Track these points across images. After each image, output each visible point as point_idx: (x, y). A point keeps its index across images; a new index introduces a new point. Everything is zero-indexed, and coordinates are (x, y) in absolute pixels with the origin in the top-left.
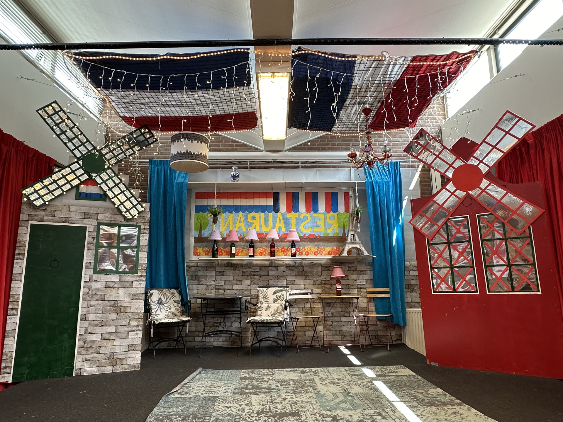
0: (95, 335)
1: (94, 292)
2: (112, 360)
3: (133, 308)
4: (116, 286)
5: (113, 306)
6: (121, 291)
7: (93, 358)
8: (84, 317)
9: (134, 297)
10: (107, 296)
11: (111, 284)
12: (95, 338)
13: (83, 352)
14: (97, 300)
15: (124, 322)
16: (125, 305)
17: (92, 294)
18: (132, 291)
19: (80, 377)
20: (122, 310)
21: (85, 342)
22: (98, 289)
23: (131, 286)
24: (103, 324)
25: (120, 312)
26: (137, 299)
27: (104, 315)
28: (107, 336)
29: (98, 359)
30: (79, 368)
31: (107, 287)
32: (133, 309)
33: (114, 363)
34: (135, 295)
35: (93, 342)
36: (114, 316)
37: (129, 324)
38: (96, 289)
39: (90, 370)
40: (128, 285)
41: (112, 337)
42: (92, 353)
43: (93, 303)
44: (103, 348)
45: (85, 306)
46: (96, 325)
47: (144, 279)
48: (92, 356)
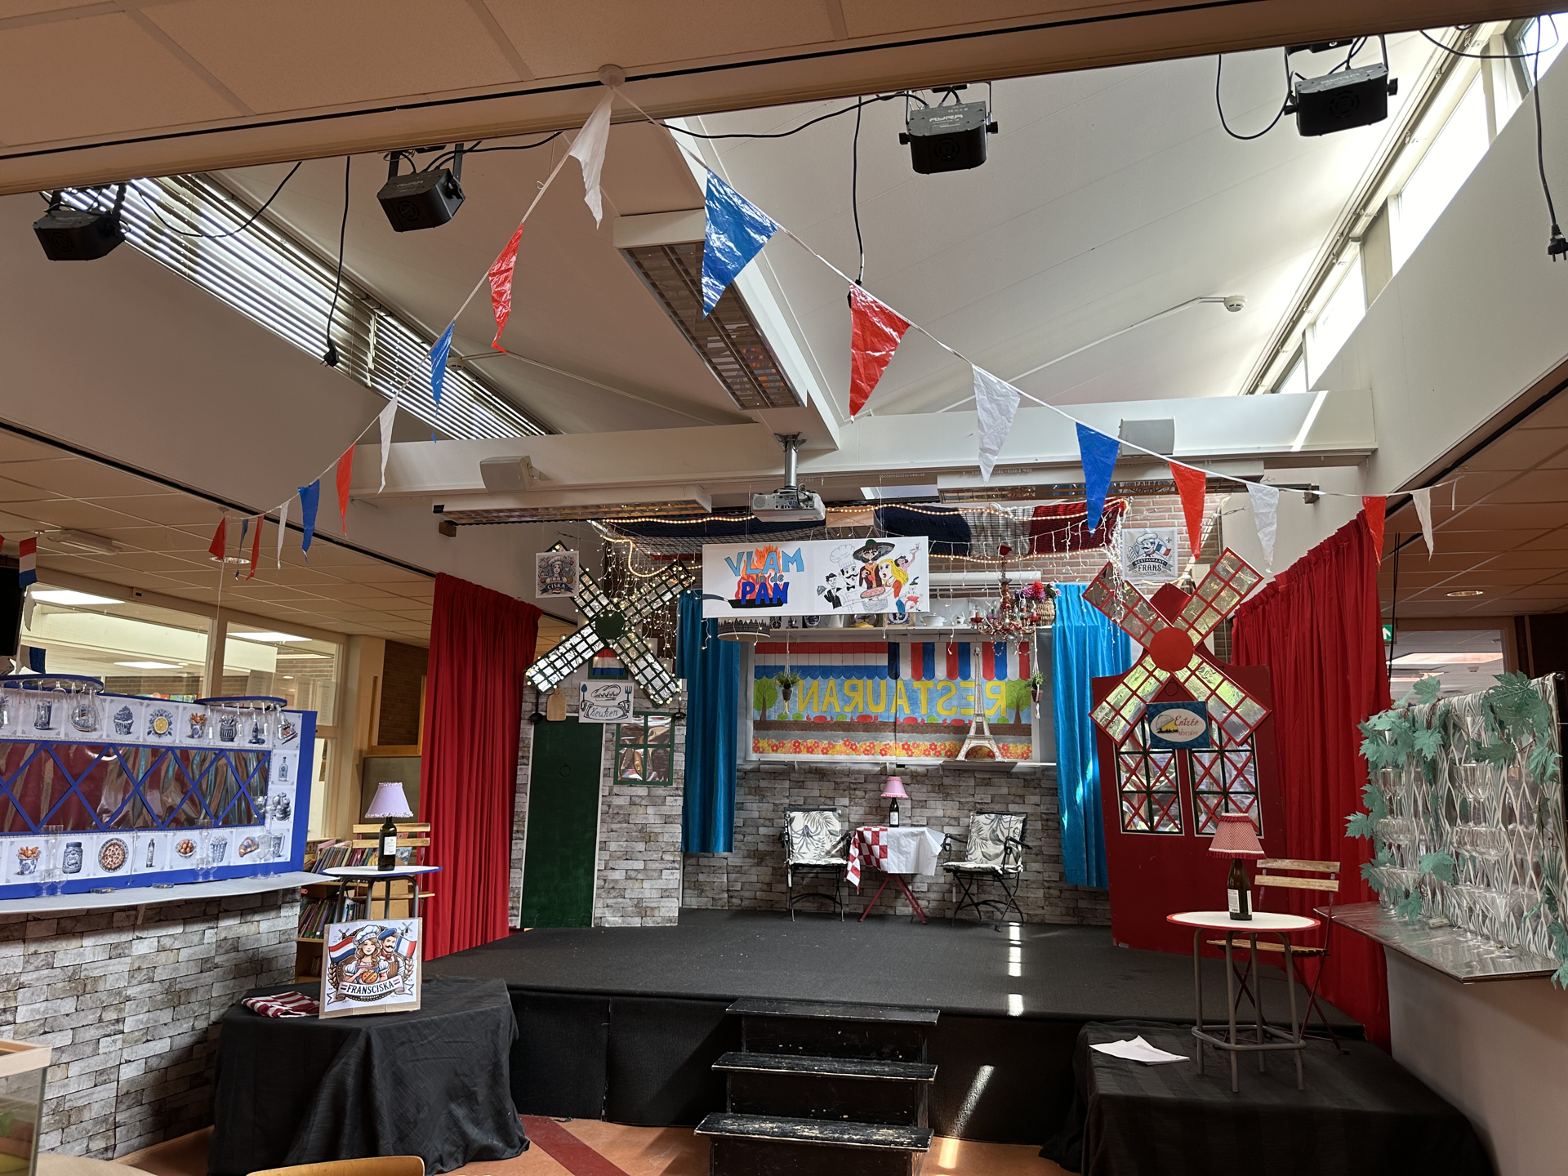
0: (617, 872)
1: (615, 812)
2: (641, 909)
3: (666, 835)
4: (644, 803)
5: (640, 831)
6: (650, 810)
7: (616, 903)
8: (603, 845)
9: (668, 820)
10: (632, 817)
11: (637, 800)
12: (618, 875)
13: (604, 895)
14: (619, 822)
15: (655, 856)
16: (656, 830)
17: (615, 814)
18: (666, 810)
19: (600, 928)
20: (652, 838)
21: (605, 881)
22: (621, 807)
23: (664, 803)
24: (628, 856)
25: (650, 841)
26: (672, 823)
27: (629, 844)
28: (633, 874)
29: (622, 905)
30: (599, 915)
31: (632, 804)
32: (666, 838)
33: (643, 913)
34: (670, 816)
35: (616, 881)
36: (641, 846)
37: (662, 859)
38: (618, 806)
39: (612, 920)
40: (659, 801)
41: (640, 876)
42: (615, 897)
43: (614, 826)
44: (628, 891)
45: (604, 830)
46: (619, 858)
47: (681, 793)
48: (614, 901)
